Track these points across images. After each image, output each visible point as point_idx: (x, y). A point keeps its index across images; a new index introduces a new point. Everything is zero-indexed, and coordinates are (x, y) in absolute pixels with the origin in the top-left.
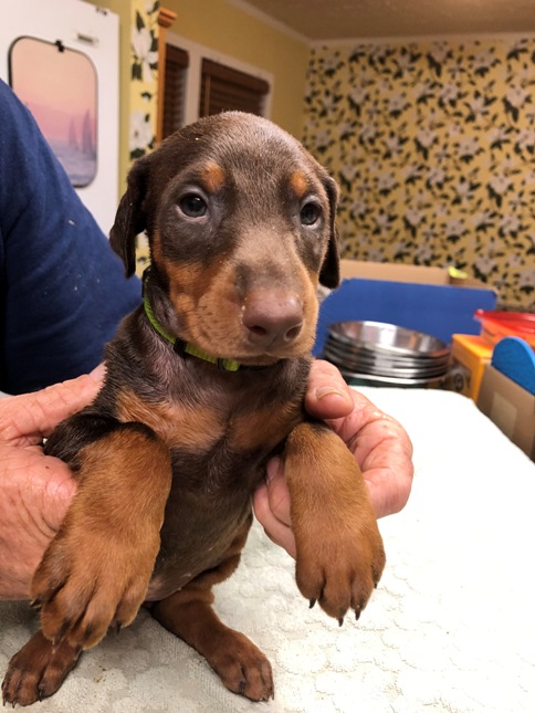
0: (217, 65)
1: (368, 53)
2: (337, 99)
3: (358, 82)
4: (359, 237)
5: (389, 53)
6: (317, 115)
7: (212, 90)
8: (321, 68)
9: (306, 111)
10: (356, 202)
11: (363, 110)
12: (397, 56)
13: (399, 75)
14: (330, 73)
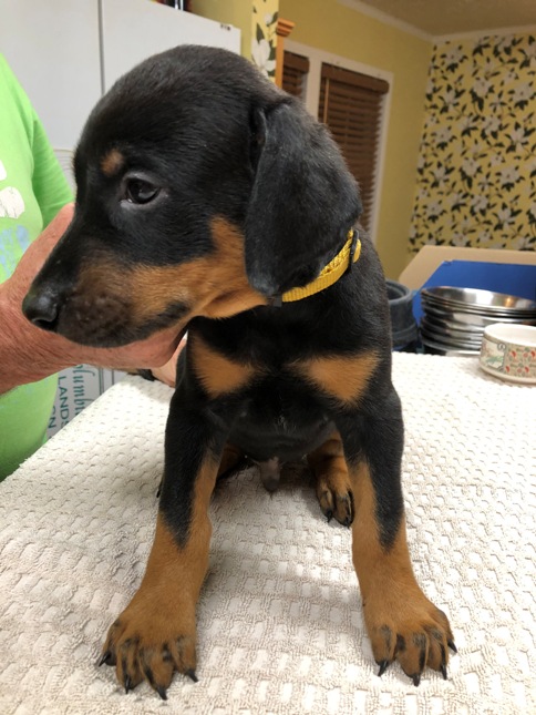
0: (337, 68)
1: (493, 44)
2: (458, 94)
3: (481, 74)
4: (480, 232)
5: (514, 43)
6: (437, 111)
7: (331, 93)
8: (443, 64)
9: (426, 108)
10: (477, 197)
11: (486, 103)
12: (524, 45)
13: (526, 63)
14: (453, 67)
